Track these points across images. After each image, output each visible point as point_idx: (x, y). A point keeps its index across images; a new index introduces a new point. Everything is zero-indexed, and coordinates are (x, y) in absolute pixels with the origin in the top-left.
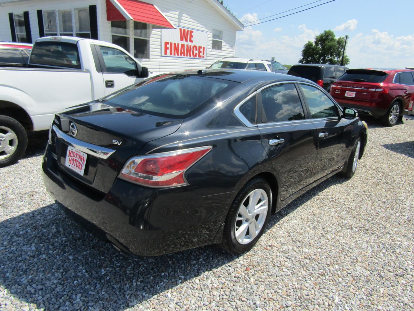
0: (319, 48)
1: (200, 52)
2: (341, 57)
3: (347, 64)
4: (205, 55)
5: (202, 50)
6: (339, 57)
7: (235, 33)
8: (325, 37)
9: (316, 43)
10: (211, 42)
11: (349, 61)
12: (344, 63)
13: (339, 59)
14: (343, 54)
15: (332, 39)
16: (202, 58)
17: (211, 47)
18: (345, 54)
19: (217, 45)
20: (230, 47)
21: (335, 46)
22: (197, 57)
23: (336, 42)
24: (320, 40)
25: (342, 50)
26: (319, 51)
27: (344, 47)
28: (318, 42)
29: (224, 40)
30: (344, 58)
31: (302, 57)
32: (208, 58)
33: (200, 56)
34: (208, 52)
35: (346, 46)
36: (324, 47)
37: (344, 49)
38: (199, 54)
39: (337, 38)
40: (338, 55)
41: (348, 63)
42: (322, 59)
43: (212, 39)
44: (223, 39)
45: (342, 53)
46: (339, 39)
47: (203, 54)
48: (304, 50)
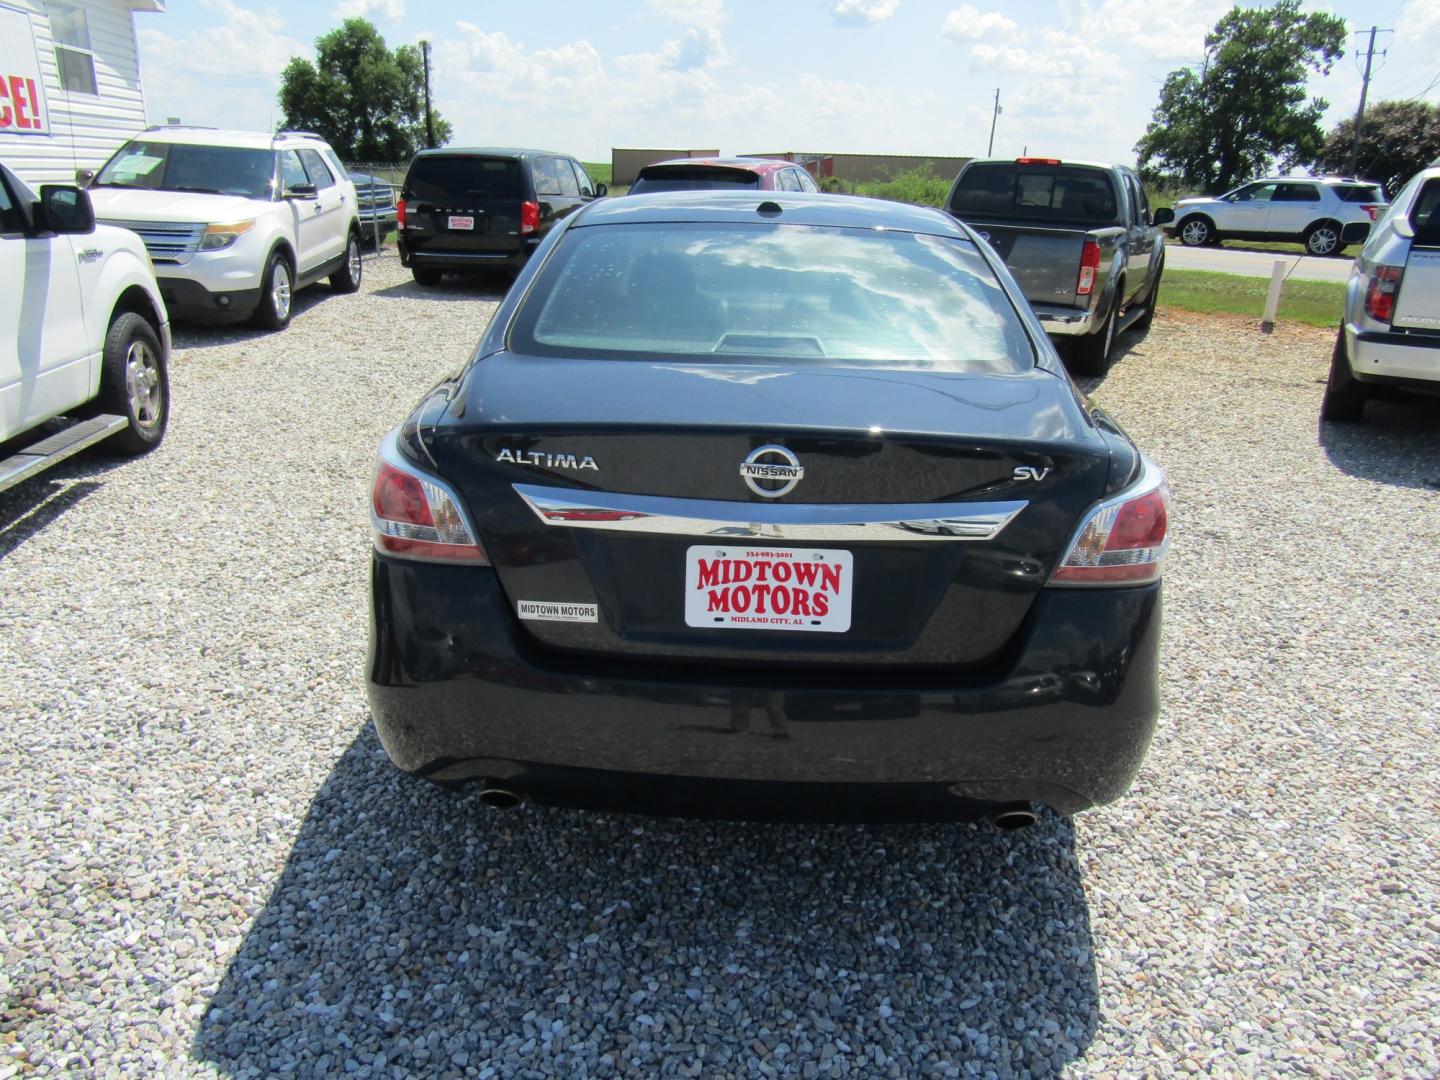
0: (340, 84)
1: (20, 102)
2: (422, 117)
3: (446, 140)
4: (42, 117)
5: (24, 92)
6: (415, 117)
7: (131, 20)
8: (352, 43)
9: (323, 64)
10: (53, 58)
11: (449, 132)
12: (437, 136)
13: (415, 123)
14: (428, 105)
15: (380, 54)
16: (33, 129)
17: (56, 82)
18: (434, 107)
19: (76, 73)
20: (123, 83)
21: (394, 77)
22: (14, 126)
23: (394, 63)
24: (334, 56)
25: (421, 92)
26: (341, 95)
27: (423, 81)
28: (333, 59)
29: (96, 51)
30: (433, 121)
31: (285, 119)
32: (55, 128)
33: (23, 122)
34: (52, 104)
35: (430, 78)
36: (359, 79)
37: (427, 88)
38: (19, 113)
39: (392, 47)
40: (412, 109)
41: (448, 135)
42: (360, 122)
43: (51, 46)
44: (93, 43)
45: (422, 101)
46: (402, 52)
47: (36, 111)
48: (287, 92)
